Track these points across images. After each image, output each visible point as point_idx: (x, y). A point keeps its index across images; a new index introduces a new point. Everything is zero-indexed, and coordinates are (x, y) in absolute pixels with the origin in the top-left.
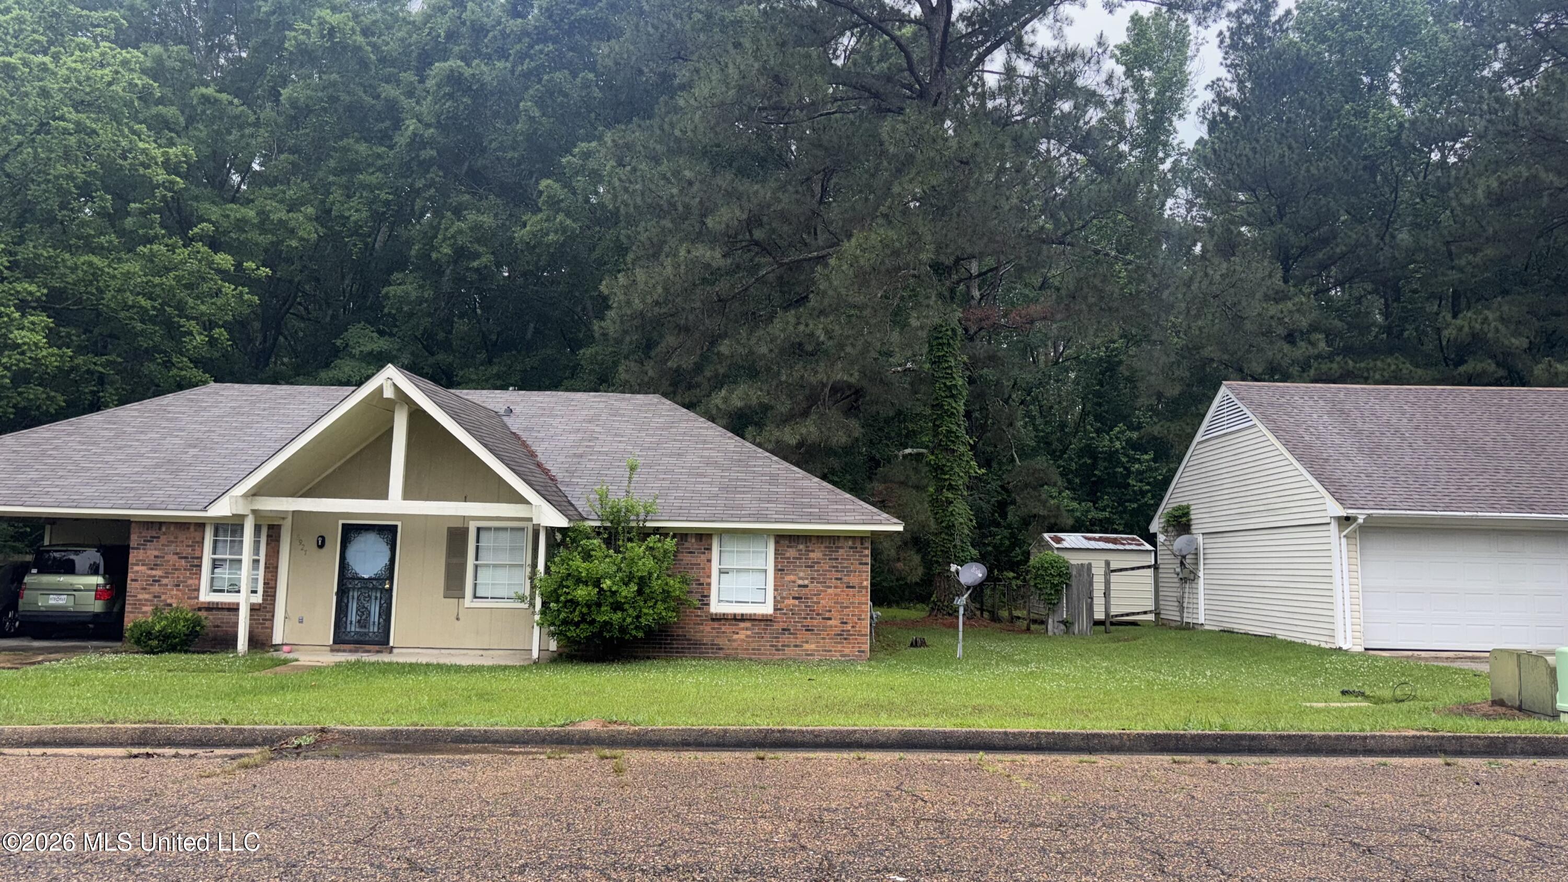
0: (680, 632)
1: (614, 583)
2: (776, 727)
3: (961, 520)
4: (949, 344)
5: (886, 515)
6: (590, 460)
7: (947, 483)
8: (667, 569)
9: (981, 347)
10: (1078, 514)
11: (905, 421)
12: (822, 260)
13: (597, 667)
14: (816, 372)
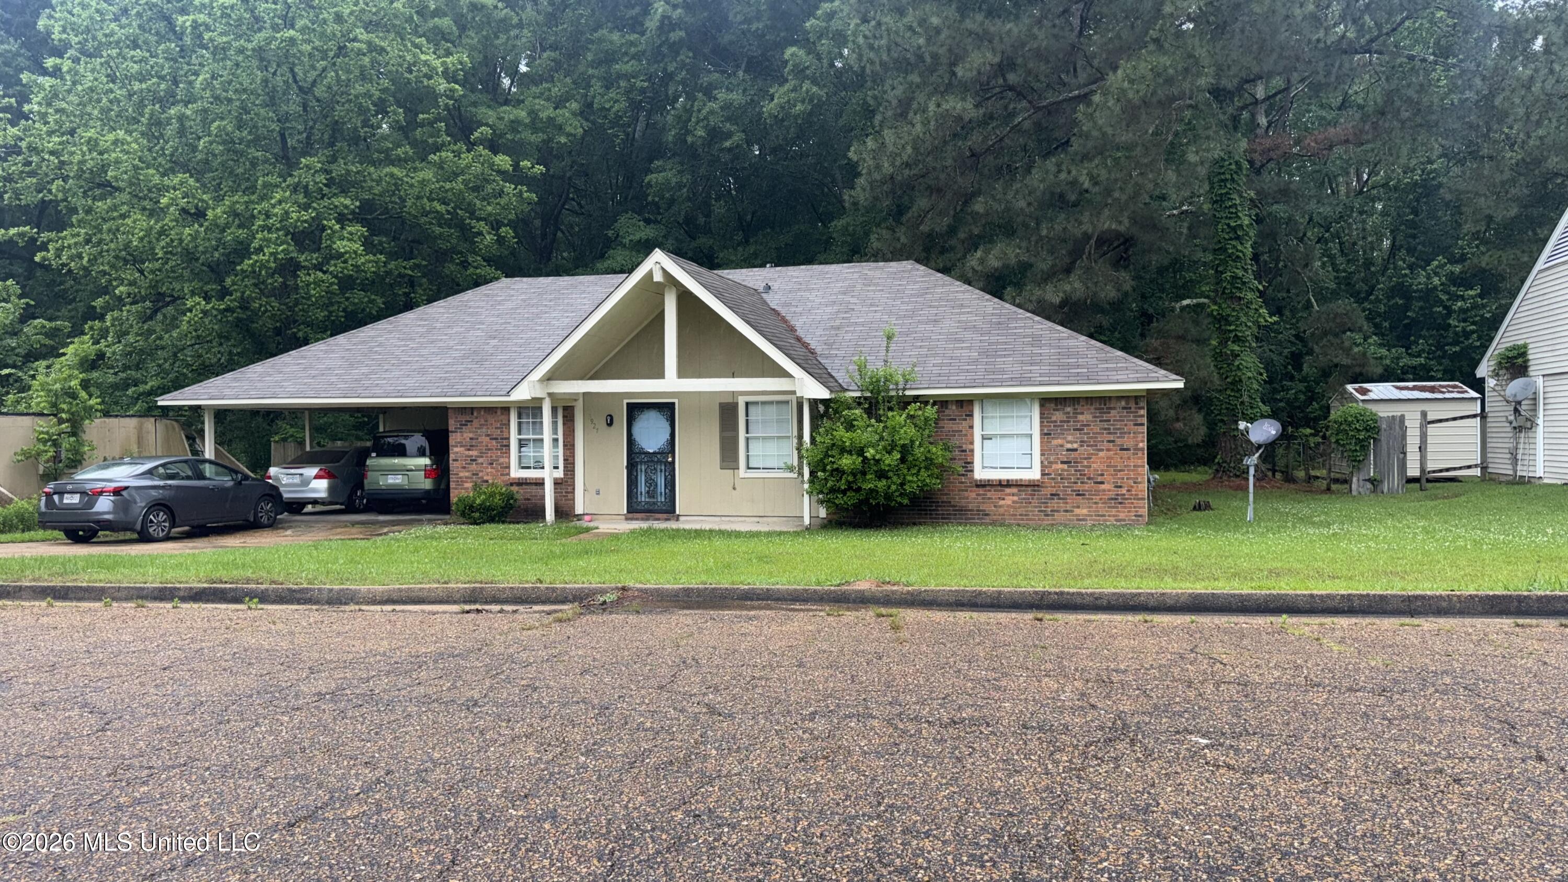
0: (945, 498)
1: (877, 452)
2: (1053, 590)
3: (1249, 374)
4: (1233, 180)
5: (1163, 372)
6: (847, 332)
7: (1232, 335)
8: (929, 436)
9: (1269, 179)
10: (1388, 362)
11: (1180, 270)
12: (1085, 98)
13: (865, 532)
14: (1080, 223)
